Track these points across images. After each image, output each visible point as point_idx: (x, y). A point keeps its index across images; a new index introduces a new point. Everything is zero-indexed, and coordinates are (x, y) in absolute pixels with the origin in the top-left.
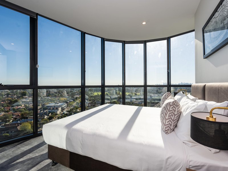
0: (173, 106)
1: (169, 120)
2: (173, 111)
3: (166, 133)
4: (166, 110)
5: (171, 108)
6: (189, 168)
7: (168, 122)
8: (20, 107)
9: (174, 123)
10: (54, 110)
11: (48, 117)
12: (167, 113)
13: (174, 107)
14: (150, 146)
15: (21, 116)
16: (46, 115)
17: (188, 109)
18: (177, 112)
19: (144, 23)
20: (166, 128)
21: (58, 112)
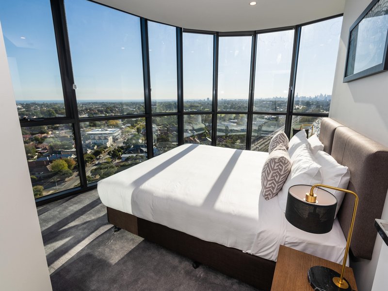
0: (278, 164)
1: (272, 182)
2: (278, 170)
3: (266, 199)
4: (269, 168)
5: (275, 166)
6: (285, 244)
7: (269, 184)
8: (45, 135)
9: (278, 186)
10: (101, 141)
11: (93, 151)
12: (270, 172)
13: (280, 165)
14: (240, 217)
15: (50, 149)
16: (89, 148)
17: (298, 171)
18: (284, 172)
19: (253, 3)
20: (266, 192)
21: (107, 143)
